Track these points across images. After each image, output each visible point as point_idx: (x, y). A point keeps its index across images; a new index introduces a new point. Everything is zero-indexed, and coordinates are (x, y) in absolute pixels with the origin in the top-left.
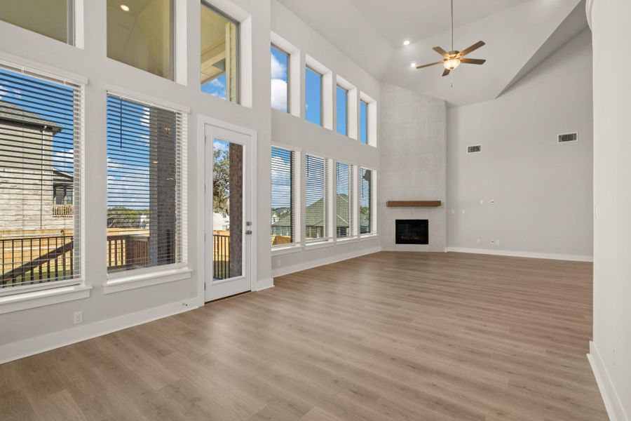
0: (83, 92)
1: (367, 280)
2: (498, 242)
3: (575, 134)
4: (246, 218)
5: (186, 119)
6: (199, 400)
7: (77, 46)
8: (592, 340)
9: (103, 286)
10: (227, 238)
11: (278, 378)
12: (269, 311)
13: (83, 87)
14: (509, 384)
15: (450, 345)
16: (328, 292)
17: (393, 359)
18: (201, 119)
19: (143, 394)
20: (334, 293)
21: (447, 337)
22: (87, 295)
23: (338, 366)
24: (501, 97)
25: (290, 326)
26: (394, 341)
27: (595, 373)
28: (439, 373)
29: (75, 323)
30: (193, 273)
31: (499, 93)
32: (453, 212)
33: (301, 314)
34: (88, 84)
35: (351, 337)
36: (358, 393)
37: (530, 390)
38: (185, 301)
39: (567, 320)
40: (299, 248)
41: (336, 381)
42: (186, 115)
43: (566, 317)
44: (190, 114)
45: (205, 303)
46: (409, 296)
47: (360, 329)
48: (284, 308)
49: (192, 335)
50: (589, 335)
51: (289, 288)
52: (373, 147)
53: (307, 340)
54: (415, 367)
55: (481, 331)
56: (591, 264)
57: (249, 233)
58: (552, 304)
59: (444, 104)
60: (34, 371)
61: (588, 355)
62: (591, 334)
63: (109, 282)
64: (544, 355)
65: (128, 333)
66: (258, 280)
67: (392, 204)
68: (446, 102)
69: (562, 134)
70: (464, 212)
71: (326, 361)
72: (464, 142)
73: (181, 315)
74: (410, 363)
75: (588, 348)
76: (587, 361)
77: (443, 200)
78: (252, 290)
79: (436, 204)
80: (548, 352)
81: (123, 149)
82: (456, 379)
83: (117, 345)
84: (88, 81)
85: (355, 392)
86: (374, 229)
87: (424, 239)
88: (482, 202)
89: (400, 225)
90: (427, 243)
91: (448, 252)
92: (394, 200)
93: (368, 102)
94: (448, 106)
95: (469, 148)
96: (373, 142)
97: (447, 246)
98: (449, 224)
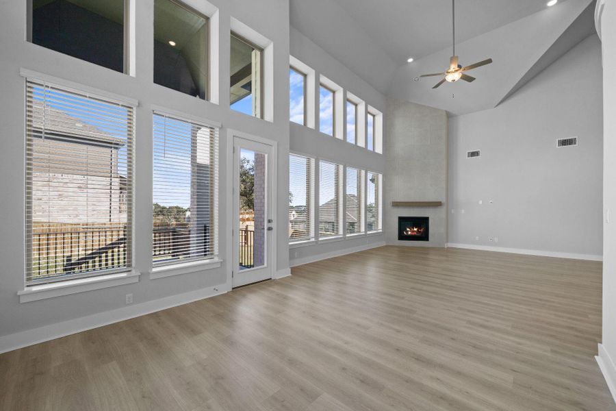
0: (135, 112)
1: (372, 272)
2: (496, 240)
3: (575, 139)
4: (268, 217)
5: (218, 132)
6: (222, 378)
7: (131, 75)
8: (601, 343)
9: (149, 273)
10: (252, 233)
11: (292, 362)
12: (285, 298)
13: (135, 109)
14: (514, 383)
15: (452, 339)
16: (339, 282)
17: (398, 350)
18: (230, 132)
19: (176, 369)
20: (344, 284)
21: (449, 330)
22: (136, 280)
23: (346, 353)
24: (501, 105)
25: (304, 312)
26: (399, 331)
27: (605, 376)
28: (442, 367)
29: (127, 302)
30: (223, 263)
31: (498, 102)
32: (453, 211)
33: (314, 302)
34: (139, 105)
35: (358, 325)
36: (364, 381)
37: (536, 391)
38: (216, 287)
39: (570, 318)
40: (313, 242)
41: (344, 369)
42: (218, 129)
43: (569, 316)
44: (221, 128)
45: (233, 289)
46: (413, 288)
47: (367, 318)
48: (298, 296)
49: (220, 317)
50: (598, 337)
51: (305, 277)
52: (379, 154)
53: (318, 327)
54: (419, 359)
55: (482, 326)
56: (600, 264)
57: (270, 229)
58: (553, 302)
59: (445, 114)
60: (93, 343)
61: (596, 357)
62: (600, 336)
63: (154, 270)
64: (549, 354)
65: (168, 312)
66: (277, 270)
67: (396, 205)
68: (446, 112)
69: (561, 139)
70: (463, 211)
71: (335, 348)
72: (463, 148)
73: (212, 299)
74: (414, 354)
75: (596, 350)
76: (596, 363)
77: (443, 200)
78: (273, 278)
79: (437, 204)
80: (552, 351)
81: (166, 159)
82: (459, 374)
83: (159, 323)
84: (139, 104)
85: (362, 381)
86: (380, 226)
87: (424, 237)
88: (481, 202)
89: (403, 222)
90: (428, 240)
91: (448, 248)
92: (398, 201)
93: (374, 114)
94: (449, 116)
95: (469, 153)
96: (379, 149)
97: (447, 242)
98: (449, 222)
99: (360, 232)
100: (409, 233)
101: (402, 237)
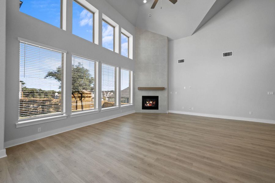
2: (192, 109)
3: (232, 52)
24: (194, 34)
31: (192, 33)
32: (171, 93)
52: (131, 59)
59: (167, 38)
67: (140, 89)
68: (168, 38)
69: (225, 53)
70: (176, 93)
72: (177, 56)
77: (166, 86)
79: (162, 89)
86: (131, 102)
87: (156, 107)
88: (185, 88)
89: (145, 99)
90: (158, 109)
91: (169, 113)
92: (142, 87)
93: (129, 36)
94: (169, 40)
95: (179, 61)
96: (131, 57)
97: (168, 109)
98: (169, 99)
99: (116, 106)
100: (148, 105)
101: (144, 107)
